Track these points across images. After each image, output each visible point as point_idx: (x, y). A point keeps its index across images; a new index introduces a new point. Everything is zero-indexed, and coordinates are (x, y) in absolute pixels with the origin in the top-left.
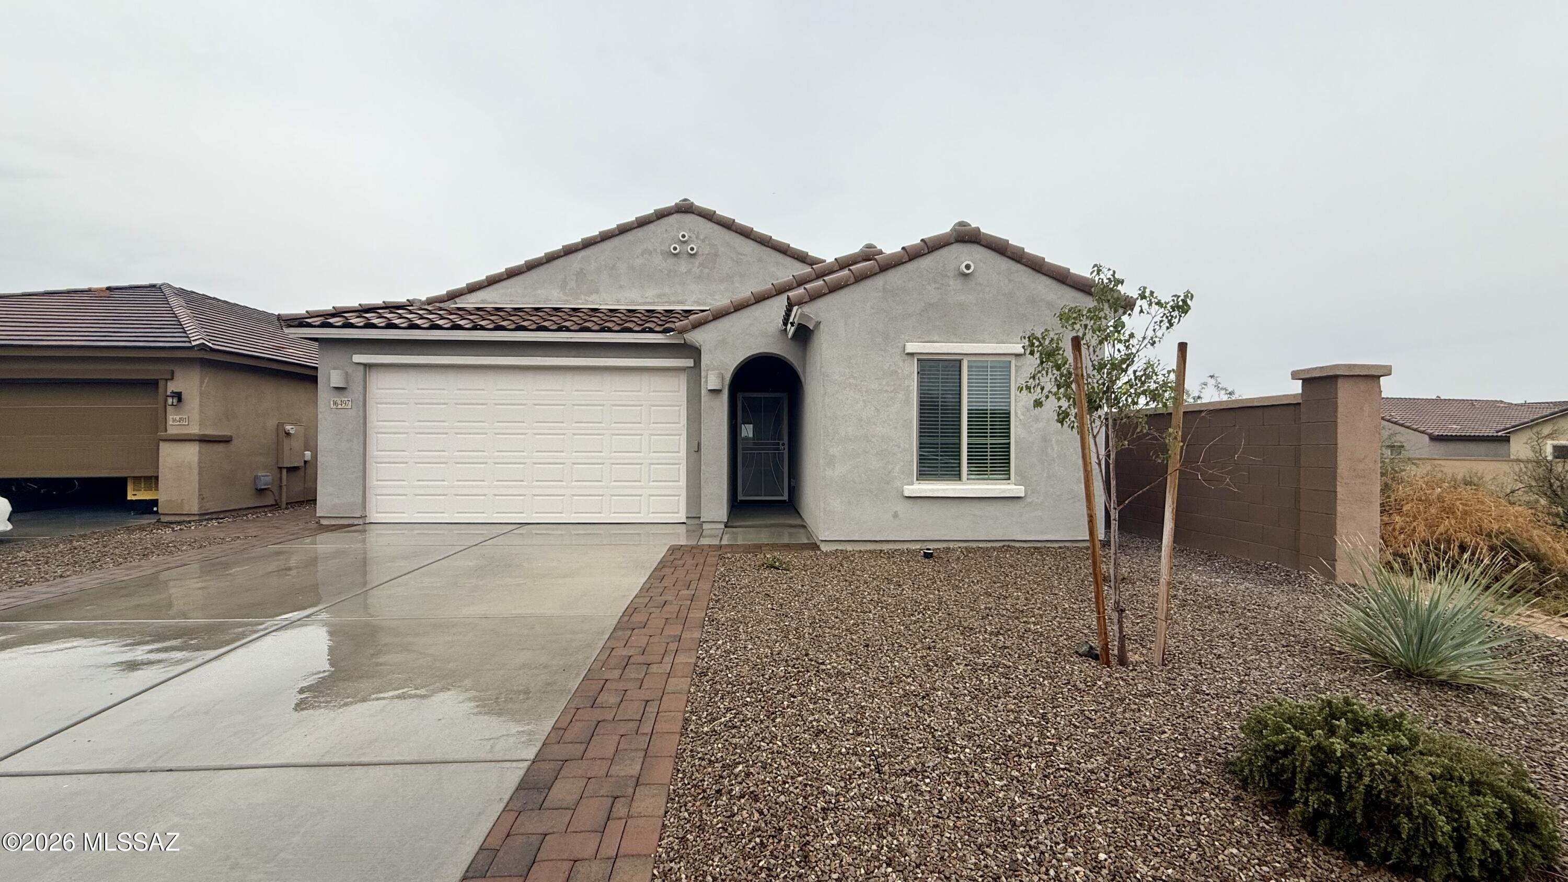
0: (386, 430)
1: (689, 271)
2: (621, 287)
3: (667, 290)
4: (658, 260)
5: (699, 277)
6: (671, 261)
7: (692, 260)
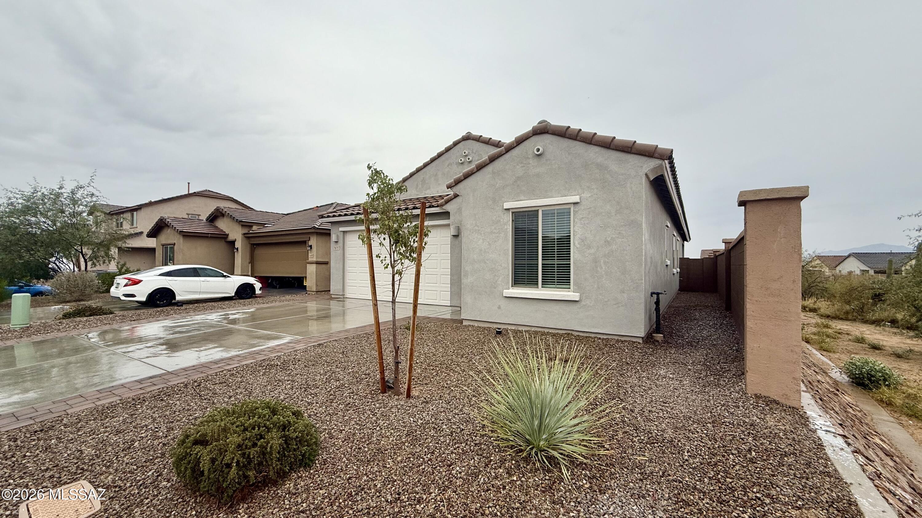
2: (439, 184)
4: (455, 167)
6: (461, 167)
7: (470, 165)
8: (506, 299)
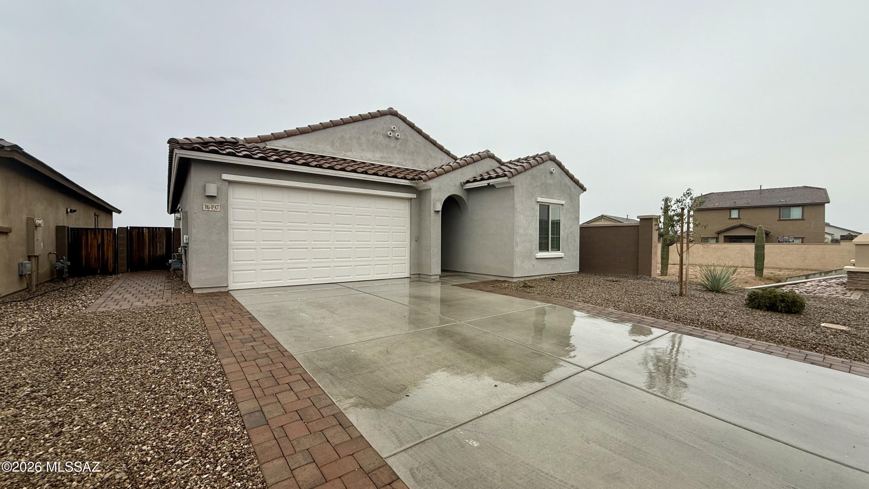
0: (240, 227)
1: (395, 147)
2: (363, 150)
3: (385, 155)
4: (381, 138)
5: (400, 150)
6: (387, 140)
7: (396, 141)
8: (536, 260)
